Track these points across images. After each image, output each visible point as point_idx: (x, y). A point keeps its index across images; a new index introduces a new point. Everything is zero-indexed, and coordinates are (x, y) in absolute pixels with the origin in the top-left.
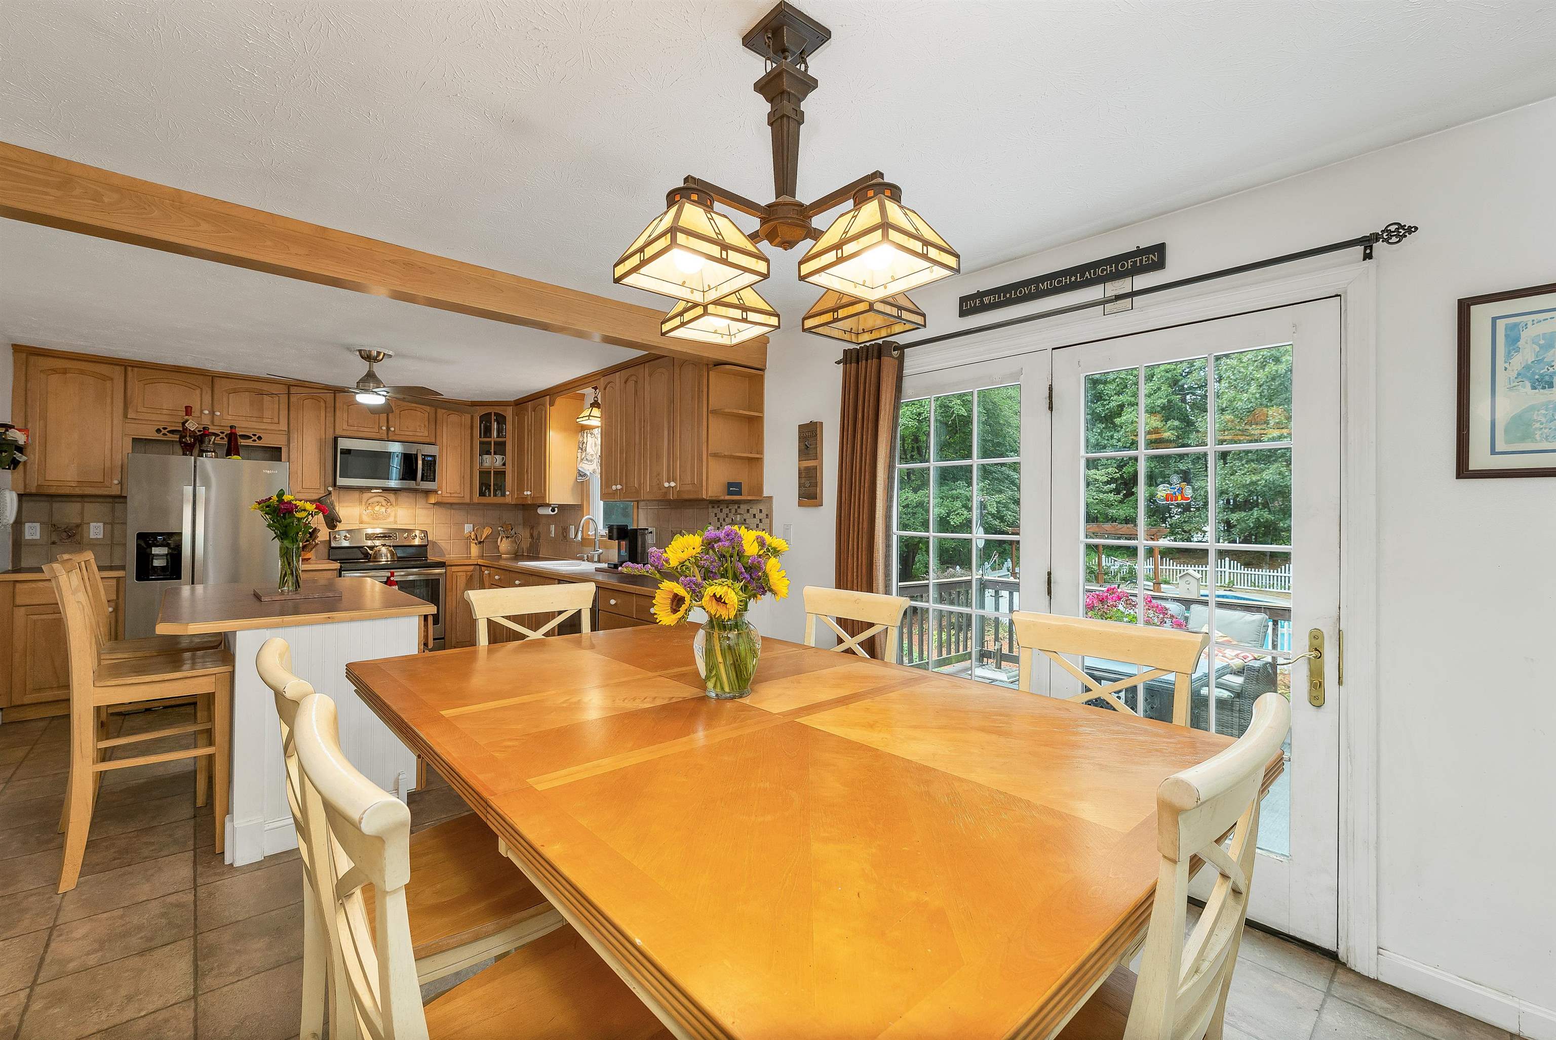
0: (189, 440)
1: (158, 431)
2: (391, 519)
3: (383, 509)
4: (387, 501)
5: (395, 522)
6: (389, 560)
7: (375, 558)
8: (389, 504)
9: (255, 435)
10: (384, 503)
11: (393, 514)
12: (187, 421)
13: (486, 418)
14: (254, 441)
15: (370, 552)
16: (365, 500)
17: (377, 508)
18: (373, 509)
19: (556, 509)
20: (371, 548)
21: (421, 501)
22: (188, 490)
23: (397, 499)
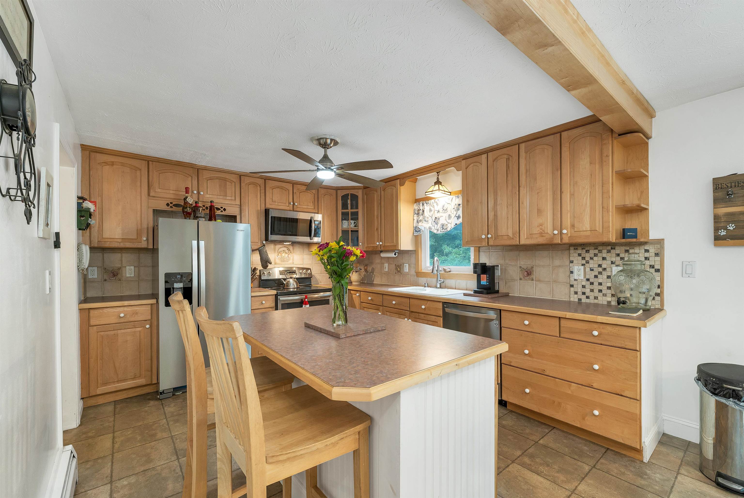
0: (189, 210)
1: (168, 205)
2: (291, 261)
3: (287, 255)
4: (289, 250)
5: (293, 263)
6: (295, 287)
7: (287, 286)
8: (290, 252)
9: (222, 208)
10: (287, 251)
11: (292, 258)
12: (187, 197)
13: (344, 198)
14: (222, 211)
15: (285, 282)
16: (277, 250)
17: (283, 255)
18: (281, 255)
19: (397, 253)
20: (285, 279)
21: (306, 251)
22: (195, 243)
23: (293, 249)
